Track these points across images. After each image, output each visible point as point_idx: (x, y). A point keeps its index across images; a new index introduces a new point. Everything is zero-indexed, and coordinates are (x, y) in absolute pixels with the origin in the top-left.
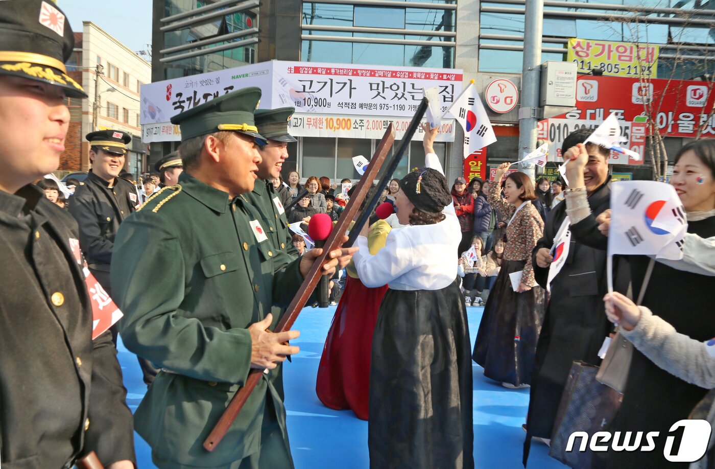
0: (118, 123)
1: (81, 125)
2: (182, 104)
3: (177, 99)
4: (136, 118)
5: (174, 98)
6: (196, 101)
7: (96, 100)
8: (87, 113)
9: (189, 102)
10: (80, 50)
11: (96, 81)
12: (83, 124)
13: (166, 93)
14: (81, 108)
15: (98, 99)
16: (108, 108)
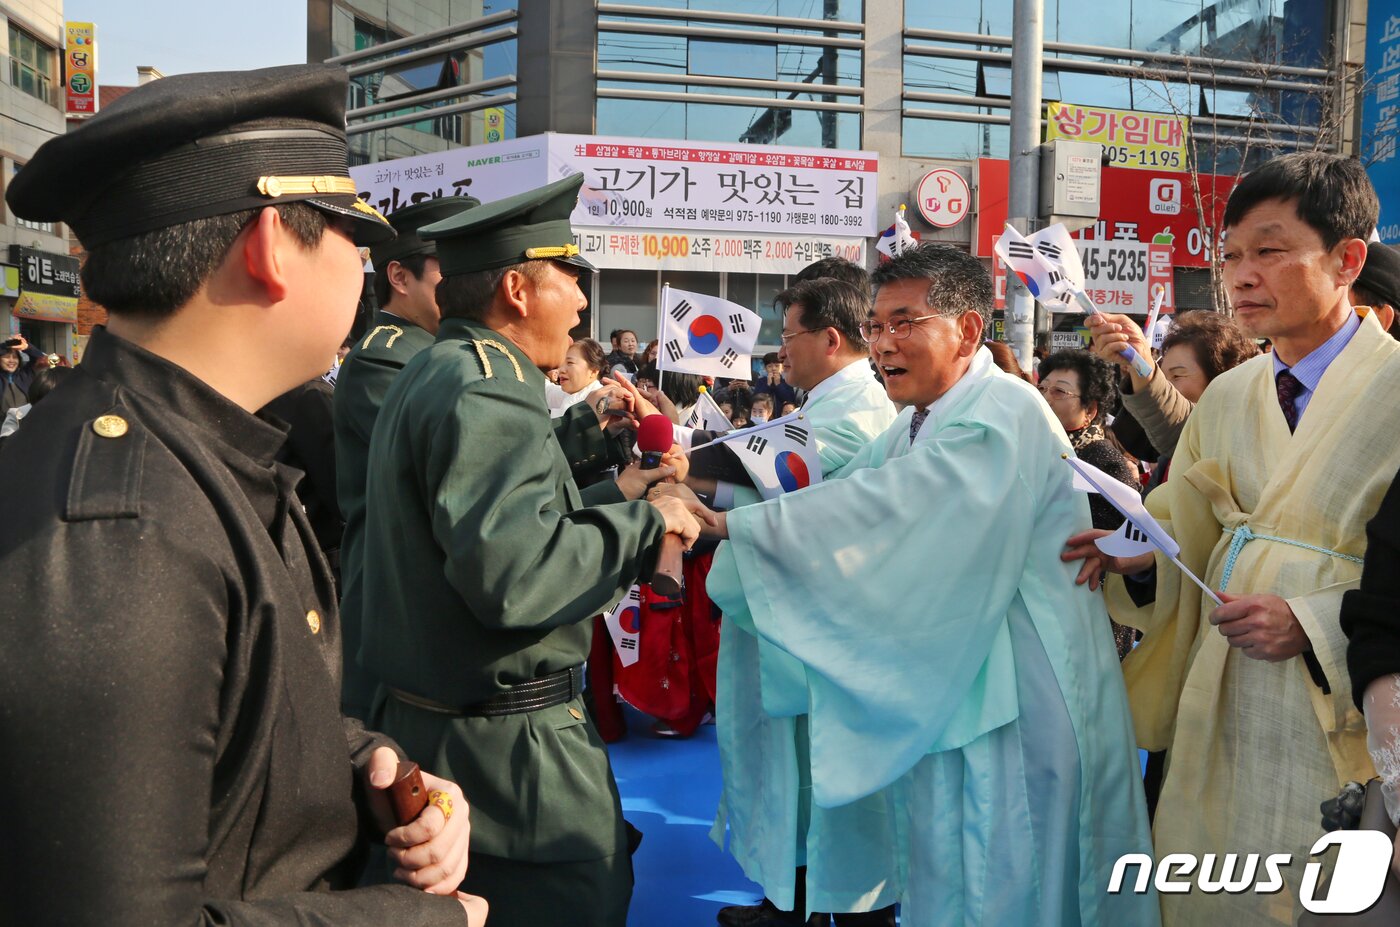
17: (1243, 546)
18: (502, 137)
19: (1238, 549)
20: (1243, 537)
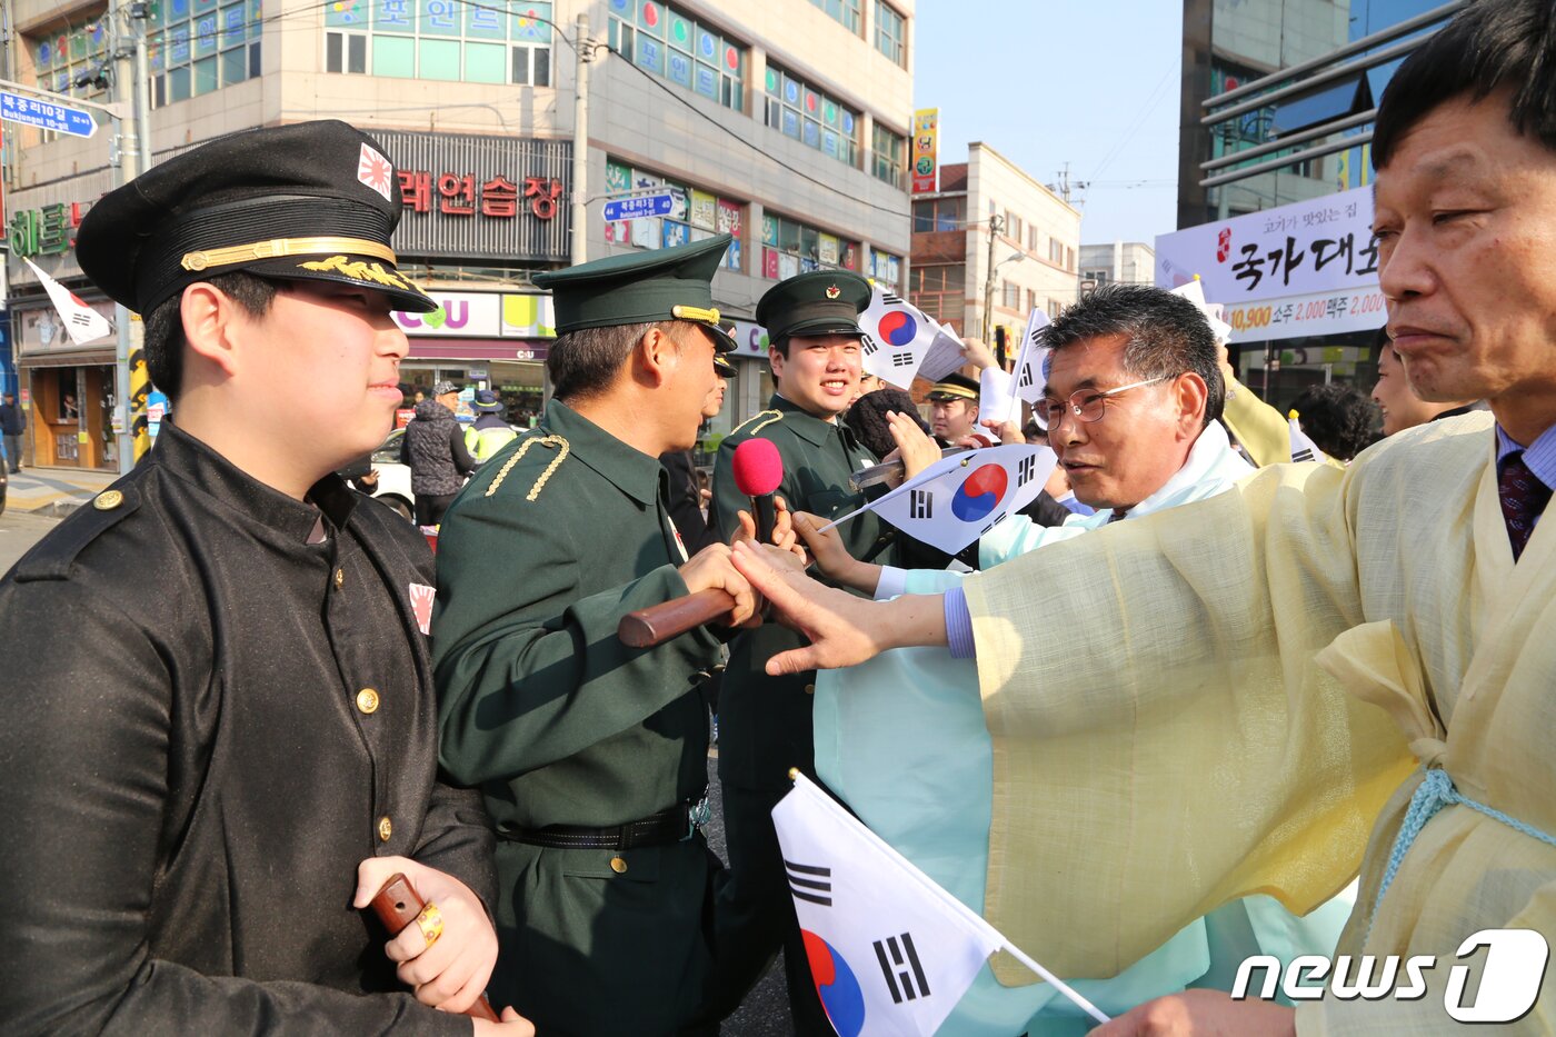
0: (1019, 316)
1: (963, 324)
2: (1257, 267)
3: (1244, 258)
4: (1046, 305)
5: (1235, 256)
6: (1293, 258)
7: (989, 278)
8: (973, 302)
9: (1274, 261)
10: (961, 193)
11: (991, 246)
12: (966, 323)
13: (1215, 248)
14: (964, 293)
15: (993, 276)
16: (1005, 290)
17: (1428, 819)
18: (1346, 184)
19: (1420, 820)
20: (1434, 797)
